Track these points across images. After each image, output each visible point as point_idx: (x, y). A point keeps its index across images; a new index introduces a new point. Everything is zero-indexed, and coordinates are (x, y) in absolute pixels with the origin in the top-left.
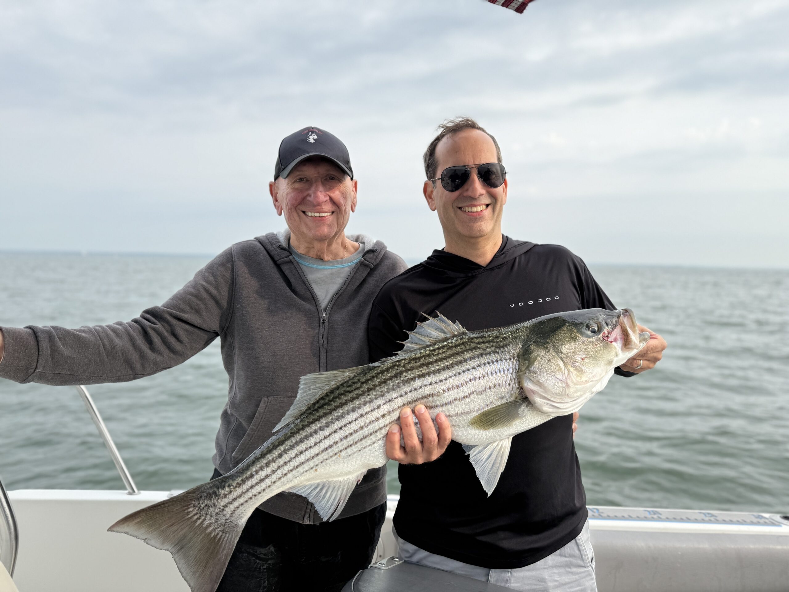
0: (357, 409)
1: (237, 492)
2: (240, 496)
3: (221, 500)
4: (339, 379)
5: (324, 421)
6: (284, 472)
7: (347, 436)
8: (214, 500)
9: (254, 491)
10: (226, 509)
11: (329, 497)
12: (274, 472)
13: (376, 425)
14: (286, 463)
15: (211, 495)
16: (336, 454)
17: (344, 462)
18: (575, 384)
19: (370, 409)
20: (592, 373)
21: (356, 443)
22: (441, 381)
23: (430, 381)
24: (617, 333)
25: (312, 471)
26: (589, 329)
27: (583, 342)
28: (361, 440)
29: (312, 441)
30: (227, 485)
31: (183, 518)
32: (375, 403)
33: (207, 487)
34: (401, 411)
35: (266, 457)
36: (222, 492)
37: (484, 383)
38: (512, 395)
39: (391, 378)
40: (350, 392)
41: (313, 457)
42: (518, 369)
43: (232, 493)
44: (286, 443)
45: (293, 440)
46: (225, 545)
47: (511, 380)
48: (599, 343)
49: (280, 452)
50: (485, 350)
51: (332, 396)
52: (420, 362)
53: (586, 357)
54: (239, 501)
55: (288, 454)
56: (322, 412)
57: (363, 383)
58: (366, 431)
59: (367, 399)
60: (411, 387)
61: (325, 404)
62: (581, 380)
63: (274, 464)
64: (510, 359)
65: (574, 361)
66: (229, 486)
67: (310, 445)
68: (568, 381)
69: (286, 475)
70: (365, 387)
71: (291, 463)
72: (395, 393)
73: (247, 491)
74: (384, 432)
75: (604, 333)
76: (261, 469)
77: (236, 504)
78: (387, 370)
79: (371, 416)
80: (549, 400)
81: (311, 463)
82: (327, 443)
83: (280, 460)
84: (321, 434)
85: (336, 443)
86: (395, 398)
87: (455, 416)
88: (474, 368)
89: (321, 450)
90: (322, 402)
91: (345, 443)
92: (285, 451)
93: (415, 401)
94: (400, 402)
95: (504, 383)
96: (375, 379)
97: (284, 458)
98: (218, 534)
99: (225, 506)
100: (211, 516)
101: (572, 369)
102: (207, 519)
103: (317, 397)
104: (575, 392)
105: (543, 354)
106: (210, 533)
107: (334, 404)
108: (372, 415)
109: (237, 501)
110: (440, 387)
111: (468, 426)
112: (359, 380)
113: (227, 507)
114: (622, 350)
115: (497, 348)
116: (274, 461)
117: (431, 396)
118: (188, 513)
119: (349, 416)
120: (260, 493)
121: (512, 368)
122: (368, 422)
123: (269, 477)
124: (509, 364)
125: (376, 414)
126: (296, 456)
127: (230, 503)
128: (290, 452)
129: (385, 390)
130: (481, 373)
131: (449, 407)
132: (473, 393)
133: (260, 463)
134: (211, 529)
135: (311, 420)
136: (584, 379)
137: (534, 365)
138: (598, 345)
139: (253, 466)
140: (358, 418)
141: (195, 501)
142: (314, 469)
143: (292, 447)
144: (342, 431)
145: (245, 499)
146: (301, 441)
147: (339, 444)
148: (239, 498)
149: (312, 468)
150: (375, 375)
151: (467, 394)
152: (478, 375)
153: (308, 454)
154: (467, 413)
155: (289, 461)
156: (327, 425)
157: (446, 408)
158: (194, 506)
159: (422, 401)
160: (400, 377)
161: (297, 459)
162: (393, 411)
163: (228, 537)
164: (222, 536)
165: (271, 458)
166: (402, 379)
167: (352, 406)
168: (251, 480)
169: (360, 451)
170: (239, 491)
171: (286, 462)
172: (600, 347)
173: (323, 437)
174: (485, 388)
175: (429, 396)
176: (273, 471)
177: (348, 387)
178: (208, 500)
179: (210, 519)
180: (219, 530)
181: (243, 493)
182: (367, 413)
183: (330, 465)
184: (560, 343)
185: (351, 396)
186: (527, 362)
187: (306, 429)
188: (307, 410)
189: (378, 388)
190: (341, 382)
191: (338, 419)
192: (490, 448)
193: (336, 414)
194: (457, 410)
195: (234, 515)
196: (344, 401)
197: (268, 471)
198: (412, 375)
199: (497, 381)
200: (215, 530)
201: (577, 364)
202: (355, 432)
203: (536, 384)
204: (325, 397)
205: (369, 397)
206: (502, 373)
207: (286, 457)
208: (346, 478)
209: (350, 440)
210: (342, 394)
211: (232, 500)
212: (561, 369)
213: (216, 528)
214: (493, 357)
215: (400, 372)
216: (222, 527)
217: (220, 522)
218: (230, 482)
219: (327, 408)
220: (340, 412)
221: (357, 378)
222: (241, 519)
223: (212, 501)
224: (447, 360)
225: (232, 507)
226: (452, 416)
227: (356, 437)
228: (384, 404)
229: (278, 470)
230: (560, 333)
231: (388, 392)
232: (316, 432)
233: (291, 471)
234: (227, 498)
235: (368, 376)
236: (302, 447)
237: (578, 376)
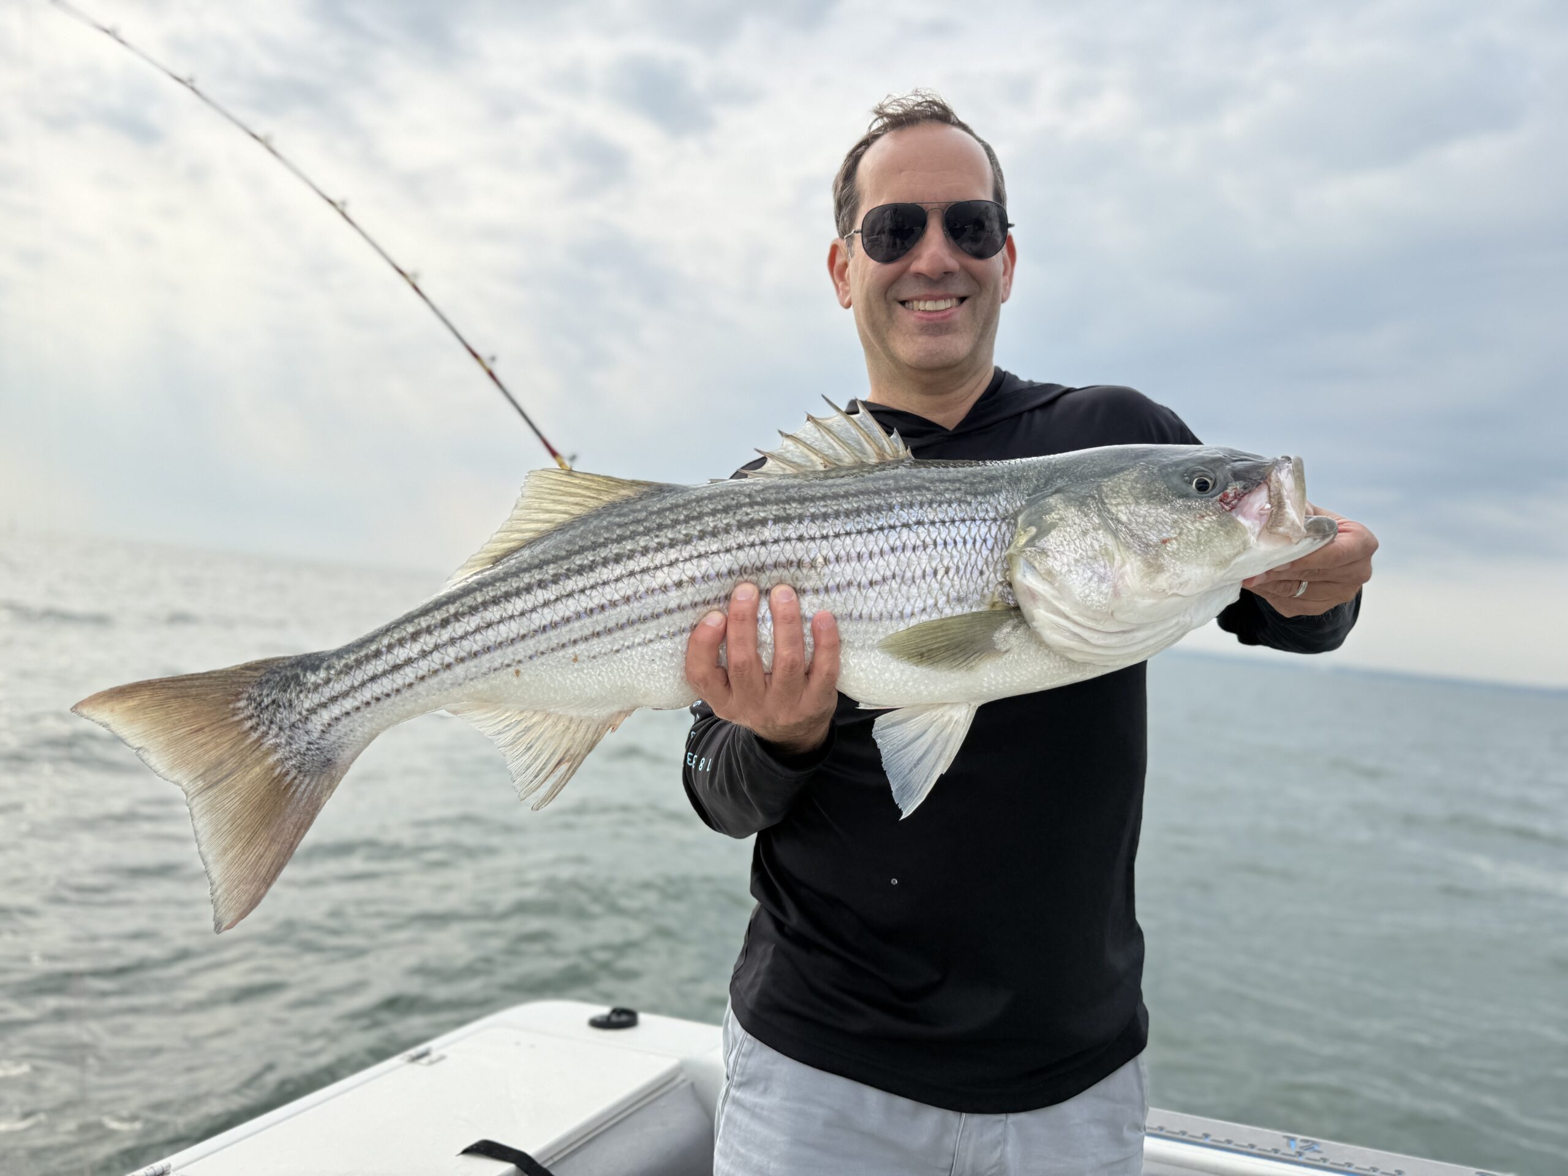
95: (969, 568)
127: (324, 705)
148: (343, 698)
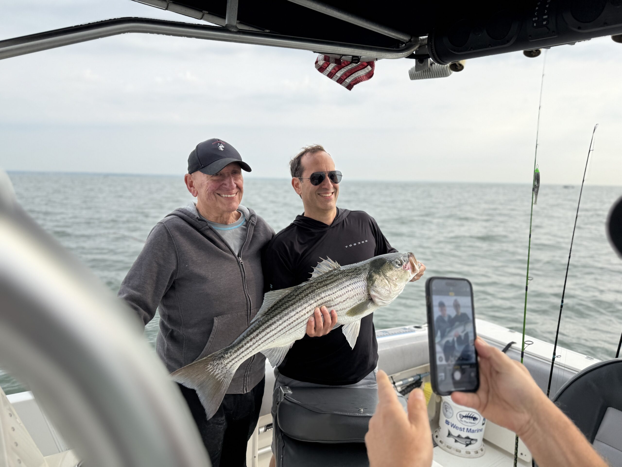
0: (295, 310)
1: (234, 355)
3: (226, 360)
4: (283, 294)
5: (279, 316)
7: (290, 324)
8: (221, 360)
9: (243, 354)
10: (228, 365)
11: (276, 355)
12: (254, 344)
13: (303, 318)
14: (260, 339)
15: (220, 358)
17: (287, 337)
18: (393, 291)
20: (400, 286)
21: (294, 327)
22: (334, 293)
23: (328, 293)
24: (409, 265)
25: (272, 342)
26: (397, 264)
27: (396, 271)
28: (296, 325)
29: (273, 327)
31: (204, 371)
32: (303, 306)
33: (218, 354)
34: (315, 309)
35: (250, 336)
36: (226, 356)
37: (352, 293)
38: (365, 298)
39: (310, 293)
40: (290, 301)
41: (273, 335)
42: (368, 285)
43: (232, 356)
44: (260, 328)
45: (264, 327)
46: (224, 385)
47: (364, 291)
48: (402, 270)
49: (257, 333)
50: (352, 276)
51: (281, 304)
52: (323, 284)
53: (397, 278)
55: (261, 334)
56: (277, 312)
57: (296, 296)
58: (299, 321)
60: (320, 297)
61: (278, 308)
62: (396, 289)
63: (254, 340)
64: (363, 280)
65: (393, 280)
66: (230, 352)
67: (272, 329)
68: (391, 290)
69: (260, 345)
70: (298, 298)
72: (313, 300)
73: (240, 354)
74: (307, 320)
75: (404, 266)
77: (233, 362)
78: (308, 288)
80: (382, 299)
81: (272, 339)
82: (280, 327)
83: (257, 337)
84: (278, 323)
86: (313, 303)
87: (340, 311)
88: (348, 286)
89: (277, 331)
90: (276, 306)
93: (322, 304)
94: (315, 305)
95: (361, 293)
96: (302, 293)
97: (259, 336)
98: (221, 379)
100: (219, 369)
101: (392, 284)
103: (273, 304)
104: (393, 295)
105: (379, 277)
106: (218, 379)
107: (283, 308)
108: (302, 312)
110: (333, 296)
111: (345, 315)
112: (294, 294)
113: (228, 364)
114: (412, 274)
115: (357, 275)
116: (254, 338)
118: (207, 369)
119: (291, 313)
120: (246, 355)
121: (365, 285)
122: (300, 316)
123: (251, 346)
124: (363, 283)
125: (304, 312)
126: (266, 335)
127: (231, 361)
129: (308, 299)
131: (337, 306)
132: (348, 298)
133: (247, 340)
134: (219, 375)
135: (272, 316)
137: (375, 283)
139: (243, 341)
140: (295, 314)
141: (211, 362)
142: (273, 341)
143: (263, 330)
144: (288, 321)
145: (239, 359)
146: (268, 327)
147: (286, 328)
148: (235, 359)
149: (272, 341)
150: (301, 291)
151: (345, 299)
152: (350, 289)
153: (271, 334)
154: (345, 309)
155: (262, 338)
156: (281, 319)
157: (336, 307)
158: (211, 364)
159: (325, 304)
161: (266, 337)
162: (312, 309)
163: (227, 380)
164: (223, 380)
165: (252, 337)
166: (315, 293)
167: (292, 308)
168: (242, 348)
169: (295, 331)
170: (236, 355)
172: (403, 273)
173: (279, 325)
174: (353, 296)
175: (328, 301)
177: (289, 298)
178: (218, 361)
179: (218, 371)
181: (238, 356)
182: (300, 311)
183: (280, 339)
184: (385, 271)
185: (291, 303)
186: (371, 281)
187: (270, 321)
188: (268, 311)
189: (304, 298)
190: (285, 296)
191: (286, 315)
192: (351, 326)
193: (284, 312)
194: (340, 307)
195: (231, 368)
196: (288, 306)
197: (251, 343)
198: (320, 291)
199: (358, 291)
201: (394, 281)
202: (294, 321)
203: (376, 293)
204: (277, 304)
205: (300, 303)
206: (360, 287)
208: (285, 345)
209: (292, 325)
210: (286, 302)
212: (387, 285)
213: (221, 376)
214: (356, 280)
215: (314, 289)
216: (224, 375)
217: (224, 372)
218: (231, 350)
219: (280, 310)
220: (286, 311)
221: (292, 293)
222: (234, 370)
224: (335, 282)
225: (231, 364)
226: (338, 311)
227: (295, 324)
228: (308, 306)
229: (256, 343)
230: (385, 266)
232: (275, 322)
233: (263, 343)
234: (229, 359)
235: (298, 292)
236: (268, 330)
237: (395, 287)
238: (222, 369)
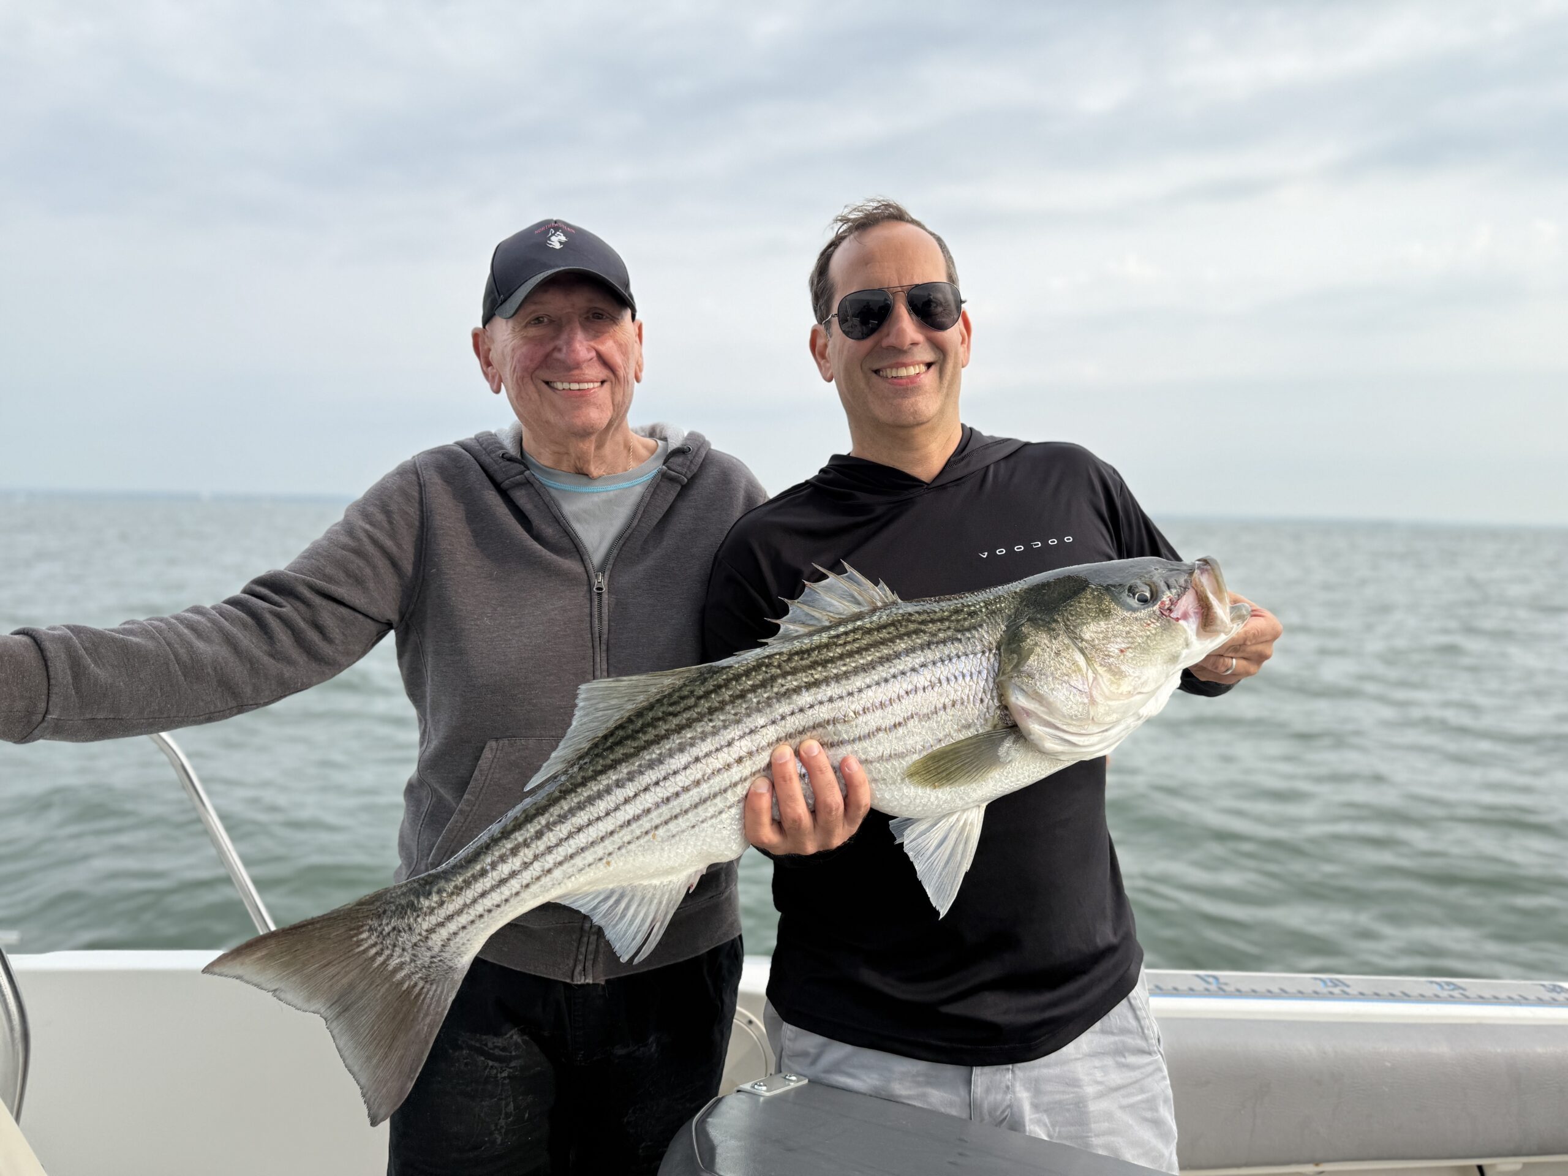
0: (688, 748)
1: (454, 903)
2: (459, 912)
3: (424, 920)
4: (654, 690)
5: (624, 770)
6: (547, 867)
7: (668, 799)
8: (409, 919)
9: (488, 902)
10: (433, 936)
11: (633, 916)
12: (526, 865)
13: (725, 779)
14: (549, 850)
15: (403, 908)
16: (647, 833)
17: (663, 849)
18: (1107, 698)
19: (713, 748)
20: (1139, 678)
21: (686, 812)
22: (850, 694)
23: (829, 693)
24: (1188, 602)
26: (1134, 595)
27: (1123, 619)
28: (696, 806)
29: (602, 806)
30: (435, 889)
31: (349, 952)
32: (723, 735)
33: (397, 893)
34: (773, 751)
35: (512, 836)
37: (934, 698)
38: (986, 720)
39: (754, 689)
41: (602, 839)
42: (999, 670)
43: (445, 906)
44: (552, 810)
45: (565, 805)
46: (429, 1007)
47: (984, 692)
48: (1154, 621)
49: (538, 827)
50: (934, 635)
51: (640, 723)
52: (810, 659)
54: (458, 922)
55: (554, 832)
56: (620, 752)
57: (699, 698)
58: (705, 789)
59: (709, 728)
60: (791, 706)
61: (627, 738)
62: (1120, 691)
63: (526, 850)
64: (983, 652)
65: (1106, 656)
66: (439, 892)
67: (596, 815)
68: (1094, 693)
69: (549, 871)
70: (705, 705)
71: (560, 849)
72: (761, 717)
73: (474, 901)
74: (741, 791)
75: (1163, 603)
76: (503, 859)
77: (452, 927)
78: (747, 673)
79: (716, 761)
80: (1057, 728)
81: (599, 850)
82: (630, 811)
83: (539, 843)
84: (619, 795)
85: (648, 811)
86: (762, 727)
87: (878, 762)
88: (913, 670)
89: (618, 825)
90: (621, 733)
91: (665, 811)
92: (549, 827)
93: (800, 733)
94: (771, 733)
96: (724, 690)
97: (547, 840)
98: (416, 985)
99: (431, 931)
100: (404, 950)
101: (1101, 670)
102: (395, 954)
103: (611, 724)
104: (1107, 714)
105: (1046, 642)
106: (401, 983)
107: (643, 738)
109: (455, 920)
110: (848, 707)
111: (903, 780)
112: (692, 692)
113: (435, 932)
114: (1198, 634)
115: (958, 631)
116: (526, 844)
117: (831, 722)
118: (359, 943)
119: (672, 761)
120: (498, 906)
121: (987, 669)
122: (709, 771)
123: (516, 875)
124: (981, 663)
125: (725, 757)
126: (570, 835)
128: (558, 828)
129: (743, 711)
130: (928, 679)
131: (866, 744)
132: (912, 717)
133: (500, 849)
134: (402, 974)
135: (599, 768)
136: (1125, 687)
137: (1030, 662)
138: (1152, 625)
139: (485, 853)
140: (689, 763)
141: (372, 920)
142: (604, 861)
143: (562, 819)
144: (658, 789)
145: (471, 918)
146: (581, 807)
147: (654, 814)
149: (601, 859)
150: (722, 682)
152: (922, 684)
153: (593, 833)
154: (900, 756)
155: (557, 845)
156: (631, 778)
157: (860, 746)
158: (371, 930)
159: (815, 733)
160: (772, 686)
161: (571, 841)
162: (757, 750)
163: (436, 991)
164: (423, 988)
165: (520, 839)
166: (775, 690)
167: (678, 741)
168: (481, 880)
169: (693, 827)
170: (458, 902)
171: (550, 847)
173: (622, 799)
174: (936, 708)
175: (828, 722)
176: (526, 863)
177: (671, 705)
178: (398, 919)
179: (400, 956)
180: (417, 976)
181: (466, 906)
182: (707, 755)
183: (636, 854)
184: (1078, 621)
185: (678, 722)
186: (1015, 656)
187: (589, 785)
188: (590, 749)
189: (728, 707)
190: (658, 697)
191: (651, 765)
192: (944, 825)
193: (647, 756)
194: (881, 749)
195: (447, 948)
196: (663, 732)
197: (515, 863)
198: (795, 683)
199: (959, 693)
200: (410, 977)
201: (1112, 659)
202: (683, 791)
203: (1033, 699)
204: (626, 725)
205: (711, 724)
206: (968, 678)
207: (550, 838)
208: (666, 880)
209: (676, 805)
210: (659, 719)
211: (445, 919)
212: (1080, 670)
213: (413, 973)
214: (951, 649)
215: (772, 676)
216: (424, 970)
217: (421, 961)
218: (442, 883)
219: (629, 747)
220: (655, 752)
221: (688, 688)
222: (462, 957)
223: (406, 921)
224: (861, 654)
225: (444, 933)
226: (871, 762)
227: (686, 800)
228: (741, 737)
229: (535, 863)
230: (1079, 602)
231: (749, 715)
232: (608, 790)
233: (561, 863)
234: (434, 915)
235: (710, 685)
236: (581, 818)
237: (1112, 683)
238: (413, 947)
